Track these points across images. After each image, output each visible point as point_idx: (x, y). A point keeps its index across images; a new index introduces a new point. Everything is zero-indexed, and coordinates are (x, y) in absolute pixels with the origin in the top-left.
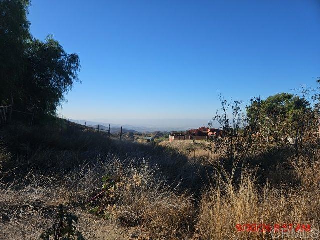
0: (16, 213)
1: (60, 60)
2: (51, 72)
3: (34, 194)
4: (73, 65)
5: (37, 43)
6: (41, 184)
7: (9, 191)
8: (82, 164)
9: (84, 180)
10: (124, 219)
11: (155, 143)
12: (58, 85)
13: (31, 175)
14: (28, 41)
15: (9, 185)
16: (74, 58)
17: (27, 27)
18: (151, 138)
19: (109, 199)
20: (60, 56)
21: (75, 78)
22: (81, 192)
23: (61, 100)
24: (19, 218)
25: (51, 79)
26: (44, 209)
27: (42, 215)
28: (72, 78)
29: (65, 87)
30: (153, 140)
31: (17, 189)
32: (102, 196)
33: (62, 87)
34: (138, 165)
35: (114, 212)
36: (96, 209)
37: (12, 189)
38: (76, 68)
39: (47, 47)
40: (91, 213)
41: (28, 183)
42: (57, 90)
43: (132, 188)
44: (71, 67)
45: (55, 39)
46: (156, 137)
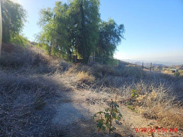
0: (97, 102)
1: (114, 29)
2: (110, 36)
3: (103, 95)
4: (121, 30)
5: (104, 23)
6: (106, 91)
7: (94, 92)
8: (124, 84)
9: (125, 92)
10: (146, 114)
11: (179, 73)
12: (114, 43)
13: (102, 87)
14: (100, 23)
15: (94, 90)
16: (122, 27)
17: (99, 16)
18: (175, 70)
19: (138, 103)
20: (114, 27)
21: (122, 37)
22: (124, 97)
23: (115, 50)
24: (98, 104)
25: (110, 40)
26: (107, 102)
27: (107, 104)
28: (121, 38)
29: (117, 43)
30: (177, 71)
31: (97, 92)
32: (134, 101)
33: (116, 43)
34: (157, 86)
35: (141, 110)
36: (131, 107)
37: (96, 92)
38: (123, 32)
39: (108, 24)
40: (129, 108)
41: (101, 90)
42: (113, 45)
43: (152, 99)
44: (120, 32)
45: (112, 19)
46: (180, 69)
